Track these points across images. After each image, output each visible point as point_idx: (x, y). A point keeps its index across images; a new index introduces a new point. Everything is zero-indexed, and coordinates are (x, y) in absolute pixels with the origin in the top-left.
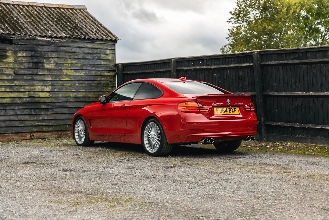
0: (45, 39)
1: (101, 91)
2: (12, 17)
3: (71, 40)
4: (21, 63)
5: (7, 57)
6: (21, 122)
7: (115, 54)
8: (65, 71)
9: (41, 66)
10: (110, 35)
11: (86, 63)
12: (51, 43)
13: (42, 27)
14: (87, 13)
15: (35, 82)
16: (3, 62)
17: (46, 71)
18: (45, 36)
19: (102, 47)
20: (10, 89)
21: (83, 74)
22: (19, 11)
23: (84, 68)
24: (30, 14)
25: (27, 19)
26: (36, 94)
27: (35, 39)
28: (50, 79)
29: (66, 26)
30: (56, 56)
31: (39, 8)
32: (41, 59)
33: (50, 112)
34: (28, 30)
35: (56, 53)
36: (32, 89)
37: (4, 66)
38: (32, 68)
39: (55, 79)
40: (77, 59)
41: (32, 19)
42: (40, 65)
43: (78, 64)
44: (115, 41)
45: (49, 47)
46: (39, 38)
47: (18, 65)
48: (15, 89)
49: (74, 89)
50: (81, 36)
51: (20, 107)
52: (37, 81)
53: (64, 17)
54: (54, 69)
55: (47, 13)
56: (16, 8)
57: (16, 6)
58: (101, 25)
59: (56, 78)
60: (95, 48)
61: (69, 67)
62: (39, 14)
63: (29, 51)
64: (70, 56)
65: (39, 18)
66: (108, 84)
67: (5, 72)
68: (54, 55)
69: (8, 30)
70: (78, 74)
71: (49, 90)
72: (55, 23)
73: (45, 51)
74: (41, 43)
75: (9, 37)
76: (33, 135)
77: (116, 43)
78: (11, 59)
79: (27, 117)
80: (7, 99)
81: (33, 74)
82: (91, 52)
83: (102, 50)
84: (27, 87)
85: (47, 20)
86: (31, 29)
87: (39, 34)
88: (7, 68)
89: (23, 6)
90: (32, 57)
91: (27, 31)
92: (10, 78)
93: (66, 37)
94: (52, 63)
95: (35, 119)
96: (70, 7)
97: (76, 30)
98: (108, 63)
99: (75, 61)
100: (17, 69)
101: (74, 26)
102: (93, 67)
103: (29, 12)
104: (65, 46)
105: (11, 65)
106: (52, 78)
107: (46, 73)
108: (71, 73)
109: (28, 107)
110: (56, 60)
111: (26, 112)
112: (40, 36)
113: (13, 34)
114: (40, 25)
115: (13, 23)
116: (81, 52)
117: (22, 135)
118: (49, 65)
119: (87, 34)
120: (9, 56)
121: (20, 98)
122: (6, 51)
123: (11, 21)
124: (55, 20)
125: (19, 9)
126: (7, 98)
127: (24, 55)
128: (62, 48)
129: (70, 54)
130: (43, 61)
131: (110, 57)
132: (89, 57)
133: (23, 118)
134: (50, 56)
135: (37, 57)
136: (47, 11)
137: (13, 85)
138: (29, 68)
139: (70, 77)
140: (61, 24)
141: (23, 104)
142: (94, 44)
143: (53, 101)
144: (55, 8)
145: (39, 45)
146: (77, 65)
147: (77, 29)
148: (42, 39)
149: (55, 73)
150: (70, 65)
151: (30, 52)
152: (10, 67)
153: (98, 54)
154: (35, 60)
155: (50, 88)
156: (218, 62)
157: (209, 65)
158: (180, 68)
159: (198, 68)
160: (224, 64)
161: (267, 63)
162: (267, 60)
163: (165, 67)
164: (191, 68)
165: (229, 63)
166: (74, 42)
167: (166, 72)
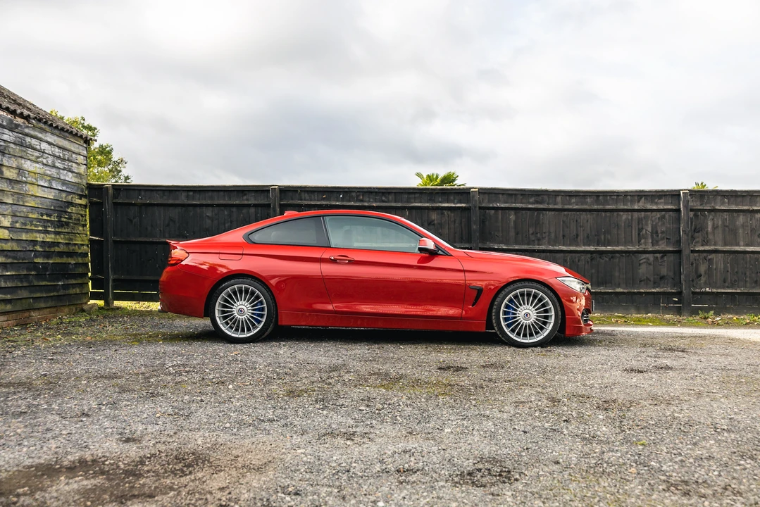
1: (72, 233)
3: (40, 125)
8: (31, 188)
11: (56, 175)
12: (13, 126)
17: (6, 184)
19: (73, 150)
21: (52, 198)
23: (54, 185)
28: (10, 200)
30: (20, 154)
33: (10, 271)
35: (20, 148)
39: (18, 203)
40: (46, 165)
43: (48, 176)
45: (11, 133)
49: (42, 226)
54: (15, 181)
59: (18, 201)
60: (69, 151)
61: (36, 180)
64: (38, 157)
66: (79, 220)
68: (18, 151)
70: (45, 196)
71: (8, 225)
73: (4, 141)
82: (61, 155)
83: (74, 155)
93: (35, 118)
94: (13, 168)
98: (80, 181)
99: (44, 170)
102: (64, 185)
104: (32, 137)
106: (13, 200)
107: (5, 187)
108: (38, 191)
110: (20, 161)
116: (50, 152)
118: (10, 172)
128: (28, 139)
129: (37, 154)
130: (3, 161)
131: (82, 171)
132: (60, 165)
134: (11, 153)
139: (37, 199)
142: (67, 142)
143: (15, 249)
146: (45, 177)
148: (1, 112)
149: (17, 189)
150: (37, 176)
153: (69, 160)
155: (10, 220)
156: (384, 198)
157: (362, 201)
158: (291, 202)
159: (337, 203)
160: (399, 202)
161: (491, 205)
162: (489, 202)
163: (245, 198)
164: (318, 203)
165: (408, 201)
166: (43, 130)
167: (249, 206)
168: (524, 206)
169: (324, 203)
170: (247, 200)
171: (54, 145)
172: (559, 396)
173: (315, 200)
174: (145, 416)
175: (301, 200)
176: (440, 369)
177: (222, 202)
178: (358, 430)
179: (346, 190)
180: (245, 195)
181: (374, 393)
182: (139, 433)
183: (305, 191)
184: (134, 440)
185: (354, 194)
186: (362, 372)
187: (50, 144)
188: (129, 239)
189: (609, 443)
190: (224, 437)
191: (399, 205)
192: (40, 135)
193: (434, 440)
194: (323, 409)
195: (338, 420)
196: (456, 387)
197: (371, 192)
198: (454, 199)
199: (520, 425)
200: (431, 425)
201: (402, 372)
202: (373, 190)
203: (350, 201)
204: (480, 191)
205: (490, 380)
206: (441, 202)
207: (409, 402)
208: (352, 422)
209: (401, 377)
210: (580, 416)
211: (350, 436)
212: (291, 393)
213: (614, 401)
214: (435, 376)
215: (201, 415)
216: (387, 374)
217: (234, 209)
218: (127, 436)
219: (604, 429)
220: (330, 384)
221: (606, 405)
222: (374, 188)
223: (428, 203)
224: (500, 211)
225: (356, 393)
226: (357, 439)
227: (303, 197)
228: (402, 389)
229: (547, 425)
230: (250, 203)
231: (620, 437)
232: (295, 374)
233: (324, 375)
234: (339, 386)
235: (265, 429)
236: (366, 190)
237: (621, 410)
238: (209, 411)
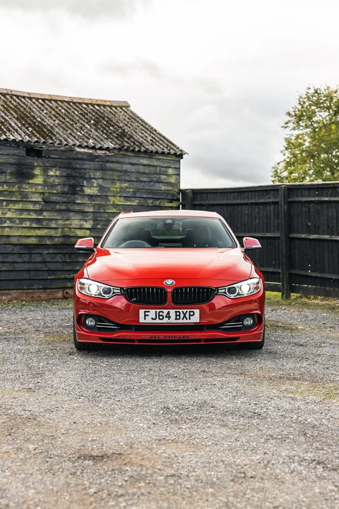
0: (86, 150)
2: (34, 117)
3: (122, 152)
4: (53, 186)
5: (33, 176)
6: (51, 272)
7: (179, 175)
8: (112, 199)
9: (80, 191)
10: (173, 147)
11: (141, 187)
12: (94, 157)
13: (79, 133)
14: (131, 112)
15: (71, 214)
16: (29, 183)
17: (87, 199)
18: (87, 147)
19: (162, 164)
20: (36, 224)
21: (136, 203)
22: (40, 108)
23: (138, 195)
24: (56, 112)
25: (55, 121)
26: (73, 232)
27: (72, 151)
28: (91, 210)
29: (110, 131)
30: (101, 177)
31: (66, 104)
32: (80, 181)
34: (61, 136)
35: (101, 172)
36: (67, 225)
37: (30, 190)
38: (68, 194)
39: (99, 211)
40: (129, 181)
41: (61, 121)
42: (78, 189)
43: (130, 188)
44: (181, 156)
45: (91, 163)
46: (78, 150)
47: (48, 189)
48: (44, 224)
50: (135, 148)
51: (51, 251)
52: (73, 213)
53: (104, 119)
54: (96, 196)
55: (78, 112)
56: (34, 103)
57: (34, 100)
58: (155, 130)
59: (99, 209)
60: (153, 166)
61: (117, 193)
62: (69, 113)
63: (64, 168)
64: (119, 176)
65: (69, 118)
67: (32, 198)
68: (98, 174)
69: (36, 136)
70: (129, 203)
71: (90, 227)
72: (93, 127)
73: (85, 169)
74: (80, 156)
75: (37, 147)
76: (67, 293)
77: (182, 158)
78: (39, 180)
79: (59, 266)
80: (33, 239)
81: (69, 203)
82: (147, 171)
83: (163, 169)
84: (60, 222)
85: (82, 122)
86: (65, 136)
87: (78, 144)
88: (35, 193)
89: (43, 100)
90: (68, 176)
91: (61, 138)
92: (37, 207)
93: (114, 148)
94: (94, 187)
95: (71, 268)
96: (108, 103)
97: (125, 139)
98: (170, 188)
99: (126, 184)
100: (47, 194)
101: (121, 133)
102: (150, 193)
103: (54, 110)
104: (112, 162)
105: (40, 189)
106: (95, 209)
107: (86, 201)
108: (120, 201)
109: (61, 252)
110: (101, 181)
111: (58, 258)
112: (80, 146)
113: (44, 142)
114: (75, 130)
115: (38, 126)
116: (134, 170)
117: (51, 292)
118: (91, 190)
119: (141, 144)
120: (37, 175)
121: (51, 237)
122: (33, 168)
123: (34, 123)
124: (92, 122)
125: (40, 106)
126: (33, 236)
127: (58, 173)
128: (108, 165)
129: (119, 174)
130: (83, 183)
131: (172, 180)
132: (145, 179)
133: (53, 267)
134: (92, 176)
135: (75, 177)
136: (78, 109)
137: (42, 217)
138: (63, 193)
139: (119, 207)
140: (102, 129)
141: (55, 246)
142: (152, 160)
144: (87, 104)
145: (78, 159)
146: (128, 190)
147: (125, 136)
148: (82, 150)
149: (97, 201)
150: (118, 189)
151: (65, 170)
152: (38, 191)
153: (156, 174)
154: (72, 182)
155: (92, 223)
158: (295, 199)
159: (326, 199)
163: (268, 196)
164: (314, 199)
166: (125, 156)
169: (317, 199)
171: (137, 164)
175: (302, 197)
177: (253, 201)
180: (268, 194)
185: (338, 190)
187: (132, 164)
192: (122, 160)
217: (261, 207)
227: (304, 194)
230: (271, 201)
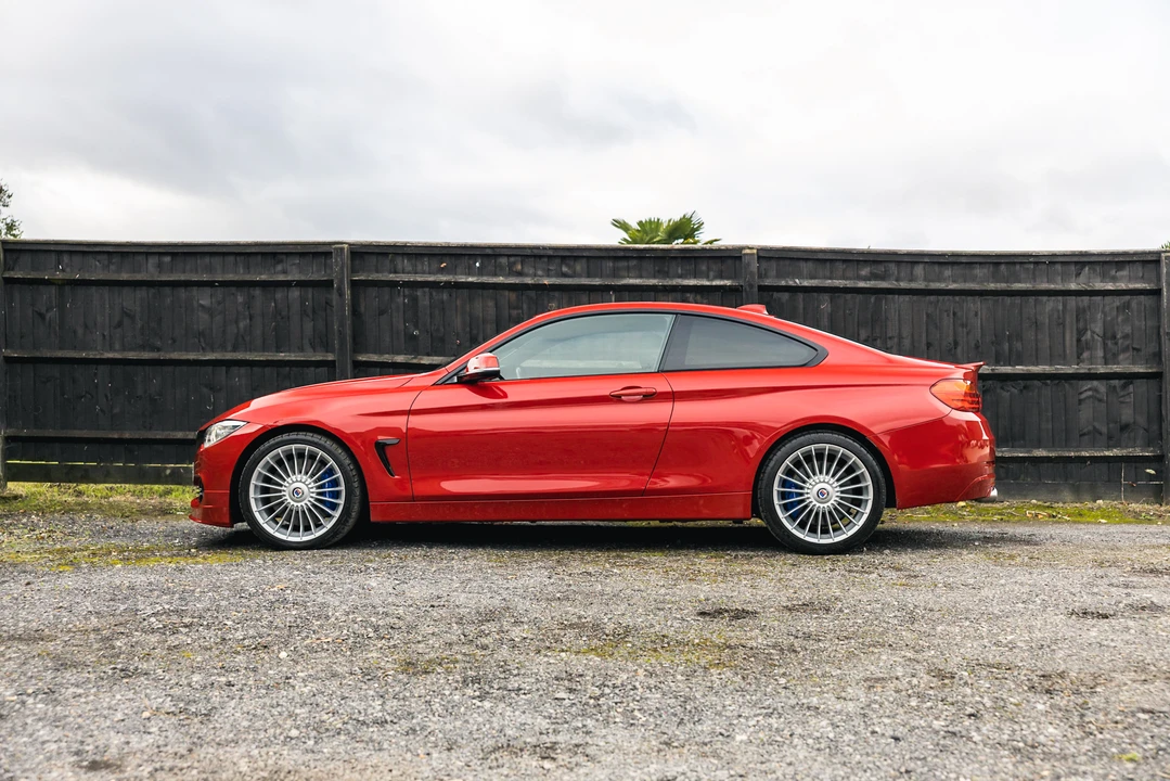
156: (565, 269)
157: (520, 274)
158: (374, 276)
159: (470, 279)
160: (595, 276)
161: (783, 283)
162: (779, 276)
163: (279, 268)
164: (431, 278)
165: (615, 274)
167: (287, 284)
168: (849, 284)
169: (444, 278)
170: (284, 272)
172: (951, 667)
173: (424, 273)
174: (119, 716)
175: (395, 272)
176: (702, 614)
177: (230, 277)
178: (560, 738)
179: (489, 252)
180: (281, 261)
181: (578, 664)
182: (113, 751)
183: (403, 254)
184: (107, 766)
185: (504, 261)
186: (546, 621)
188: (38, 354)
189: (1065, 758)
190: (290, 758)
191: (597, 282)
193: (719, 758)
194: (481, 698)
195: (516, 719)
196: (741, 652)
197: (541, 257)
198: (709, 269)
199: (884, 726)
200: (706, 727)
201: (627, 621)
202: (542, 253)
203: (495, 275)
204: (761, 254)
205: (808, 637)
206: (680, 277)
207: (652, 682)
208: (545, 724)
209: (627, 631)
210: (999, 705)
211: (547, 752)
212: (410, 667)
213: (1062, 675)
214: (696, 630)
215: (234, 713)
216: (597, 627)
217: (257, 292)
218: (91, 758)
219: (1051, 730)
220: (484, 647)
221: (1046, 684)
222: (544, 248)
223: (654, 277)
224: (801, 296)
225: (542, 665)
226: (563, 758)
227: (400, 267)
228: (633, 655)
229: (937, 724)
230: (289, 278)
231: (1086, 746)
232: (411, 628)
233: (471, 630)
234: (504, 652)
235: (372, 740)
236: (529, 252)
237: (1077, 692)
238: (250, 705)
